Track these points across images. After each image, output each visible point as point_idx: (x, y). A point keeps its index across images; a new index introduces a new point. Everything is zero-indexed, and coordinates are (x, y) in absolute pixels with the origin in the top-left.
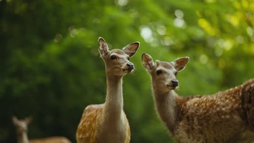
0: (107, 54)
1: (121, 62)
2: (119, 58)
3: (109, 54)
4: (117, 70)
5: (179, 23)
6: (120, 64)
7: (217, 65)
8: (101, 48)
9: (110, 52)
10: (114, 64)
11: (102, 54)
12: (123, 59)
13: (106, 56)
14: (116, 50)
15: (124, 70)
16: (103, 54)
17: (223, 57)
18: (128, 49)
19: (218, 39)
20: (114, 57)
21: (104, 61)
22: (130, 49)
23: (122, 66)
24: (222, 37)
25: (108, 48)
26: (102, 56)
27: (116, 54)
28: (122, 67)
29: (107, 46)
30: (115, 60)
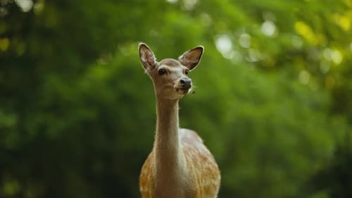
0: (154, 67)
1: (173, 78)
2: (170, 72)
3: (156, 67)
4: (169, 90)
5: (269, 29)
6: (172, 81)
7: (322, 84)
8: (143, 60)
9: (159, 63)
10: (164, 81)
11: (146, 68)
12: (175, 73)
13: (154, 70)
14: (167, 60)
15: (177, 90)
16: (148, 68)
17: (330, 73)
18: (187, 57)
19: (324, 48)
20: (163, 72)
21: (151, 77)
22: (190, 58)
23: (174, 84)
24: (328, 46)
25: (155, 59)
26: (148, 71)
27: (166, 67)
28: (175, 86)
29: (154, 56)
30: (165, 76)
